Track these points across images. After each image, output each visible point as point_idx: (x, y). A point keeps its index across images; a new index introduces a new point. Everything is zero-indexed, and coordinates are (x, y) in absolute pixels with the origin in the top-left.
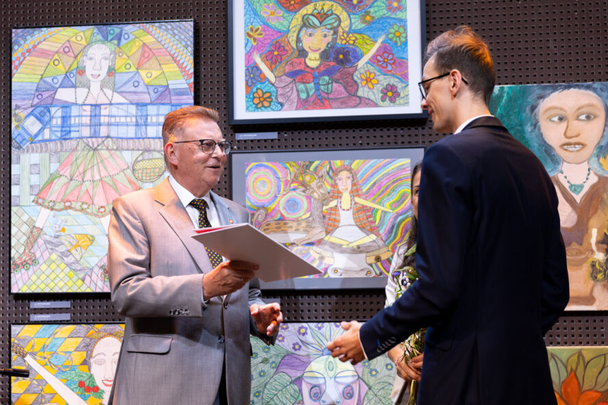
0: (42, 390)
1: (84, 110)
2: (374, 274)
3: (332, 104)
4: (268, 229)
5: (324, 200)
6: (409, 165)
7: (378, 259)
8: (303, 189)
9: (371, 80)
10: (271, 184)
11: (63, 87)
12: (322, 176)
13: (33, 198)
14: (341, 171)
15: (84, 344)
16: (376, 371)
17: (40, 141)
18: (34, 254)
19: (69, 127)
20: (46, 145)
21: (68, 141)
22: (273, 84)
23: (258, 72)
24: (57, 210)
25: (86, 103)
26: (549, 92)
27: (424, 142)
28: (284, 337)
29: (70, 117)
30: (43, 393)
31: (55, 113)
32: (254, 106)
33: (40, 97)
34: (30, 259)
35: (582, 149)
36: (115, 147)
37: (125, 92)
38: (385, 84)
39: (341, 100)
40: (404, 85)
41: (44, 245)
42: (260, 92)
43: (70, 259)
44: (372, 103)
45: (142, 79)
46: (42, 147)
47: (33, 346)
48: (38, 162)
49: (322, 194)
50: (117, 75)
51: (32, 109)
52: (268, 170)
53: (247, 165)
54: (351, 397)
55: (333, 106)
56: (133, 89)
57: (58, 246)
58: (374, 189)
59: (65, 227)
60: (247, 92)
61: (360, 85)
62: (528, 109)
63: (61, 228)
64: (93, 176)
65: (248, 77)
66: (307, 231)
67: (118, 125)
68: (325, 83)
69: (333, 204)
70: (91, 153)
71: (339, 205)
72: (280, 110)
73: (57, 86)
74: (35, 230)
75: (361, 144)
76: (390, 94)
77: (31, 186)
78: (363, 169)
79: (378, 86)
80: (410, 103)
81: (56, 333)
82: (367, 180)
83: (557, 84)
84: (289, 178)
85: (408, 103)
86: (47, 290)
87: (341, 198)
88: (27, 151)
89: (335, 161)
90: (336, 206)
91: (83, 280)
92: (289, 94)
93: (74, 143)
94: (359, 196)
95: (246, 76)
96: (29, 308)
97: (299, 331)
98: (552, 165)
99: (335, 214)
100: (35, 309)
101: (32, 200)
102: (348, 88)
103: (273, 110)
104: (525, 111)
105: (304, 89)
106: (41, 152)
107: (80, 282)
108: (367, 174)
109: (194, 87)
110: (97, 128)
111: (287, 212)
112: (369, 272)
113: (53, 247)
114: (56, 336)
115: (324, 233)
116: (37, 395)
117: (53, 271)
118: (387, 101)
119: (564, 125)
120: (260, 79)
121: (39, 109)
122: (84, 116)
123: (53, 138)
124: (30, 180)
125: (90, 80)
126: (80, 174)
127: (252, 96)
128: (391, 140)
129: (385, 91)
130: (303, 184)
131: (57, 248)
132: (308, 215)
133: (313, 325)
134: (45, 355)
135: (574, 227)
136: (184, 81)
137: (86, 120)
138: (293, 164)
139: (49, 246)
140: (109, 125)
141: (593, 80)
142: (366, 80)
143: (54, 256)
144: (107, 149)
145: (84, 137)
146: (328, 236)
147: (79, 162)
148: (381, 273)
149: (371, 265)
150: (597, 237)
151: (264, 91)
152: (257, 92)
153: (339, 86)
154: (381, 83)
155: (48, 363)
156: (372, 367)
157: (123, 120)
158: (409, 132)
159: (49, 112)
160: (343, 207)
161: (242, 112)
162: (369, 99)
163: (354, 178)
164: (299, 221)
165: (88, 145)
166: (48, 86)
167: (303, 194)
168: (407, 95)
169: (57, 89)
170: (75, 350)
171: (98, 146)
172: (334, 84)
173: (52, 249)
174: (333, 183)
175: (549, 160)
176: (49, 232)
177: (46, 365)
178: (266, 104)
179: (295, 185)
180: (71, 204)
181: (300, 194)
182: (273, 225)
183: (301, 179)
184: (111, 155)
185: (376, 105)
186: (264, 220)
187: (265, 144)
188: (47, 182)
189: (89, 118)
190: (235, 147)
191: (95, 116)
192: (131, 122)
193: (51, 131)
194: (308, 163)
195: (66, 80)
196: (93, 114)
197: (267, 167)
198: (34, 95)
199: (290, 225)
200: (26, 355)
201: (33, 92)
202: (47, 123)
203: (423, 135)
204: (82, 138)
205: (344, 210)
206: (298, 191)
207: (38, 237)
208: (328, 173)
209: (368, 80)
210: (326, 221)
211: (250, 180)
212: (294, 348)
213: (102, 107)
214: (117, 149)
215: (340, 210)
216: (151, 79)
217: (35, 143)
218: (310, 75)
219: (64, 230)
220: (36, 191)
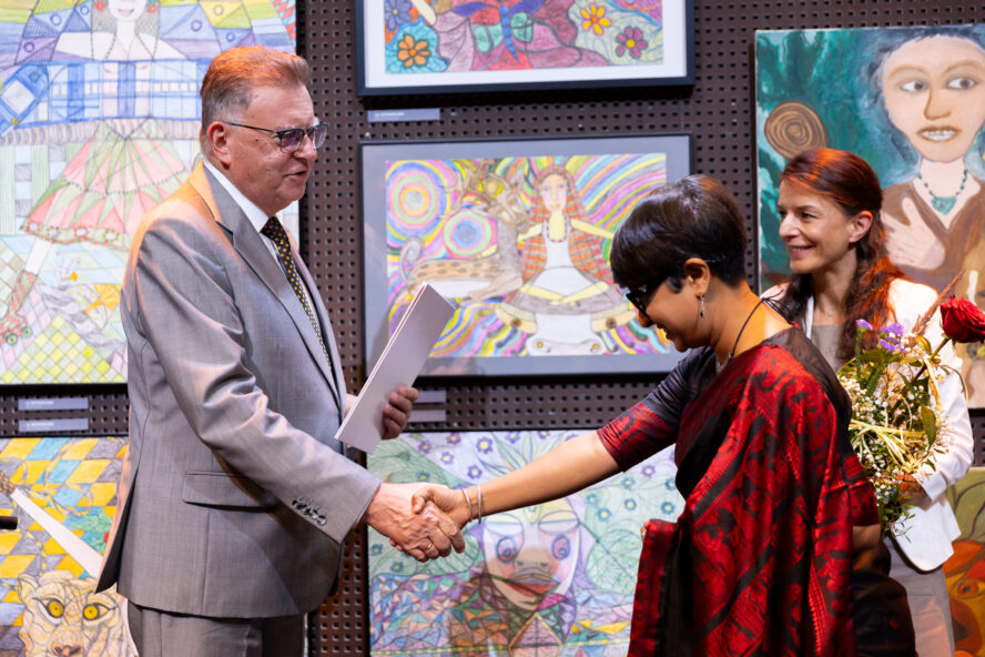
0: (42, 549)
1: (108, 71)
2: (603, 350)
3: (532, 61)
4: (424, 274)
5: (520, 225)
6: (663, 165)
7: (611, 324)
8: (484, 205)
9: (599, 19)
10: (430, 198)
11: (70, 31)
12: (516, 184)
13: (20, 221)
14: (549, 174)
15: (112, 471)
16: (608, 511)
17: (30, 124)
18: (24, 318)
19: (83, 99)
20: (42, 130)
21: (80, 124)
22: (431, 27)
23: (408, 5)
24: (62, 243)
25: (110, 58)
26: (899, 40)
27: (687, 126)
28: (452, 457)
29: (83, 82)
30: (43, 554)
31: (57, 75)
32: (399, 64)
33: (30, 48)
34: (18, 326)
35: (954, 137)
36: (161, 135)
37: (178, 40)
38: (623, 27)
39: (548, 53)
40: (654, 28)
41: (41, 304)
42: (409, 39)
43: (86, 327)
44: (599, 59)
45: (207, 17)
46: (34, 135)
47: (25, 475)
48: (29, 161)
49: (516, 214)
50: (163, 11)
51: (16, 68)
52: (425, 174)
53: (389, 166)
54: (565, 555)
55: (534, 62)
56: (191, 34)
57: (66, 303)
58: (605, 204)
59: (77, 272)
60: (388, 40)
61: (580, 29)
62: (864, 69)
63: (71, 273)
64: (124, 184)
65: (389, 14)
66: (491, 276)
67: (166, 97)
68: (520, 25)
69: (535, 231)
70: (120, 144)
71: (545, 233)
72: (444, 71)
73: (59, 28)
74: (25, 277)
75: (581, 129)
76: (631, 43)
77: (17, 202)
78: (585, 174)
79: (611, 29)
80: (665, 59)
81: (64, 452)
82: (593, 190)
83: (913, 27)
84: (460, 187)
85: (661, 59)
86: (48, 380)
87: (548, 220)
88: (10, 142)
89: (537, 158)
90: (541, 235)
91: (110, 362)
92: (459, 43)
93: (89, 128)
94: (579, 217)
95: (386, 11)
96: (16, 409)
97: (478, 446)
98: (903, 164)
99: (539, 249)
100: (27, 412)
101: (18, 226)
102: (560, 33)
103: (432, 70)
104: (859, 73)
105: (485, 35)
106: (33, 143)
107: (104, 366)
108: (593, 179)
109: (297, 31)
110: (130, 102)
111: (456, 244)
112: (596, 346)
113: (57, 307)
114: (65, 457)
115: (520, 281)
116: (32, 557)
117: (57, 347)
118: (627, 56)
119: (924, 96)
120: (408, 18)
121: (28, 70)
122: (106, 81)
123: (54, 118)
124: (14, 191)
125: (115, 20)
126: (102, 181)
127: (395, 47)
128: (633, 122)
129: (623, 39)
130: (484, 197)
131: (63, 308)
132: (493, 249)
133: (501, 436)
134: (46, 489)
135: (939, 269)
136: (279, 21)
137: (112, 88)
138: (467, 163)
139: (50, 305)
140: (150, 96)
141: (972, 21)
142: (591, 19)
143: (59, 322)
144: (148, 137)
145: (108, 118)
146: (527, 286)
147: (99, 159)
148: (616, 348)
149: (599, 334)
150: (977, 287)
151: (417, 38)
152: (404, 40)
153: (545, 31)
154: (617, 24)
155: (52, 503)
156: (601, 505)
157: (174, 87)
158: (663, 109)
159: (47, 74)
160: (552, 236)
161: (379, 74)
162: (595, 53)
163: (570, 186)
164: (476, 260)
165: (115, 131)
166: (43, 30)
167: (485, 214)
168: (660, 46)
169: (60, 33)
170: (98, 481)
171: (133, 132)
172: (536, 27)
173: (55, 309)
174: (535, 196)
175: (898, 156)
176: (50, 282)
177: (48, 505)
178: (420, 60)
179: (470, 199)
180: (88, 232)
181: (478, 214)
182: (433, 268)
183: (480, 189)
184: (155, 148)
185: (607, 63)
186: (418, 259)
187: (419, 129)
188: (44, 195)
189: (116, 84)
190: (368, 134)
191: (127, 80)
192: (189, 91)
193: (50, 106)
194: (491, 162)
195: (75, 19)
196: (123, 78)
197: (422, 168)
198: (20, 44)
199: (463, 266)
200: (13, 489)
201: (17, 39)
202: (43, 92)
203: (687, 114)
204: (104, 119)
205: (553, 241)
206: (475, 209)
207: (30, 290)
208: (526, 179)
209: (594, 20)
210: (523, 259)
211: (394, 191)
212: (470, 475)
213: (139, 65)
214: (165, 138)
215: (547, 241)
216: (221, 17)
217: (23, 127)
218: (494, 10)
219: (74, 277)
220: (26, 210)
